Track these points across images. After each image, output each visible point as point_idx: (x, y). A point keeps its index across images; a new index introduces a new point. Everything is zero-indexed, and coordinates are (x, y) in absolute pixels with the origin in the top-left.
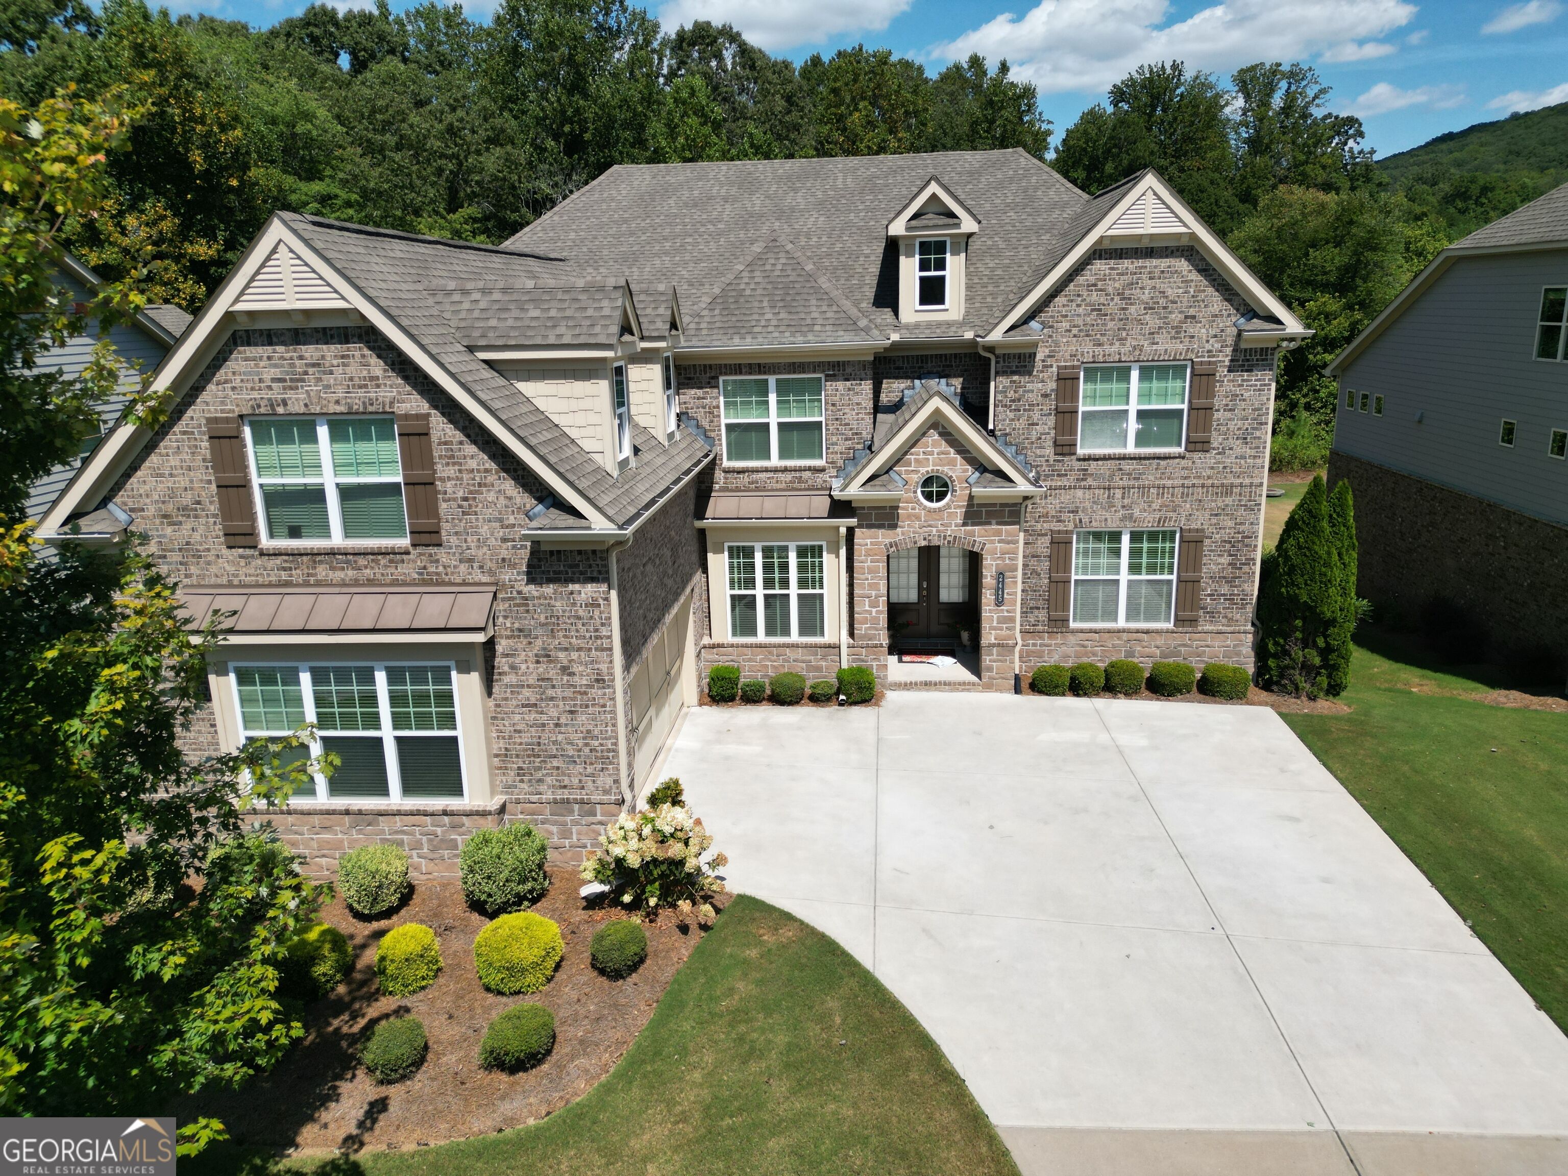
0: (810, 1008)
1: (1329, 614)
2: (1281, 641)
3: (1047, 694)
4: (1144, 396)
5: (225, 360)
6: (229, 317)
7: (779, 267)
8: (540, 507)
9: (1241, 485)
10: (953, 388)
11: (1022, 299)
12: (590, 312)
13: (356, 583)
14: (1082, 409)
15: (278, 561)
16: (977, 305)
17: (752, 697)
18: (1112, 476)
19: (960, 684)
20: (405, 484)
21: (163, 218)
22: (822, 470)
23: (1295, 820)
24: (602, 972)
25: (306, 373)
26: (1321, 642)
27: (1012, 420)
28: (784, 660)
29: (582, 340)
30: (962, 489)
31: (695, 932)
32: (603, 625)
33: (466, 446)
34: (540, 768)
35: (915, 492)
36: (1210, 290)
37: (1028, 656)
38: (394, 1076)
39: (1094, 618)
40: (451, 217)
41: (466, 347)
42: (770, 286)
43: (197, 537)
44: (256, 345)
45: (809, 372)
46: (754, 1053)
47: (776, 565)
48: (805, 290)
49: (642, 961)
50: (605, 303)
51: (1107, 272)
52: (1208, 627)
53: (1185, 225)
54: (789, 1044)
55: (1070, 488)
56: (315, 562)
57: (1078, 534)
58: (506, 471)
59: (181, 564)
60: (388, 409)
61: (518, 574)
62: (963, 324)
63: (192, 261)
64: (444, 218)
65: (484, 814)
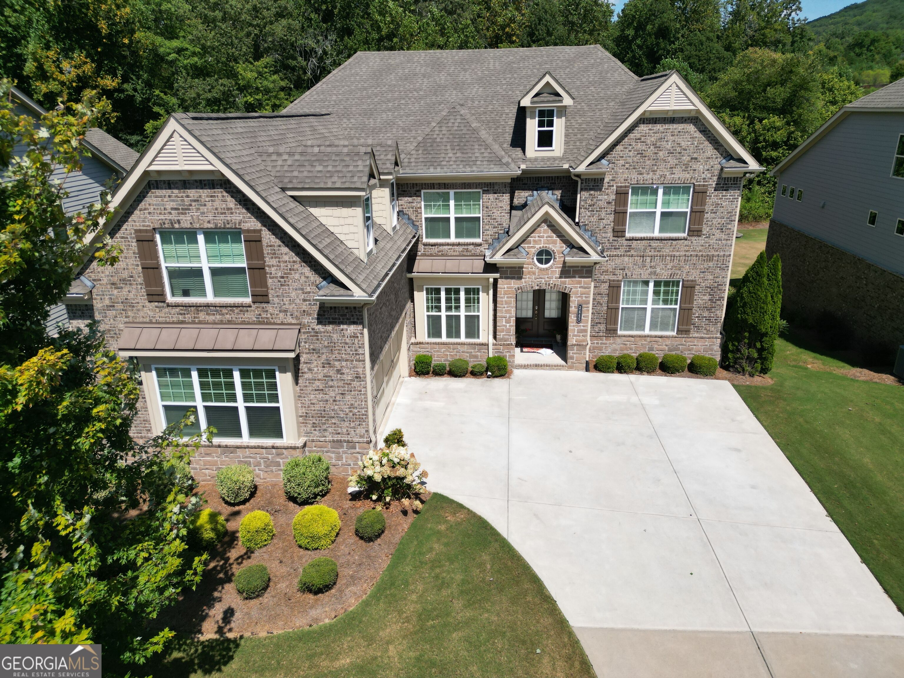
0: (474, 559)
1: (764, 330)
2: (736, 344)
3: (604, 372)
4: (666, 203)
5: (144, 197)
6: (146, 173)
7: (457, 124)
8: (324, 282)
9: (718, 256)
10: (555, 196)
11: (598, 147)
12: (351, 168)
13: (221, 322)
14: (629, 210)
15: (178, 310)
16: (571, 147)
17: (439, 372)
18: (645, 249)
19: (555, 366)
20: (248, 269)
21: (85, 63)
22: (480, 245)
23: (738, 450)
24: (362, 538)
25: (191, 205)
26: (758, 345)
27: (590, 217)
28: (457, 352)
29: (347, 185)
30: (560, 257)
31: (411, 515)
32: (360, 347)
33: (282, 248)
34: (325, 424)
35: (533, 259)
36: (707, 143)
37: (593, 349)
38: (253, 595)
39: (631, 329)
40: (256, 63)
41: (281, 188)
42: (451, 137)
43: (131, 295)
44: (162, 189)
45: (473, 188)
46: (443, 585)
47: (453, 298)
48: (472, 139)
49: (383, 532)
50: (360, 163)
51: (647, 131)
52: (696, 335)
53: (694, 105)
54: (463, 580)
55: (621, 256)
56: (198, 310)
57: (625, 282)
58: (305, 262)
59: (123, 310)
60: (237, 226)
61: (312, 319)
62: (561, 159)
63: (103, 89)
64: (252, 63)
65: (295, 448)
